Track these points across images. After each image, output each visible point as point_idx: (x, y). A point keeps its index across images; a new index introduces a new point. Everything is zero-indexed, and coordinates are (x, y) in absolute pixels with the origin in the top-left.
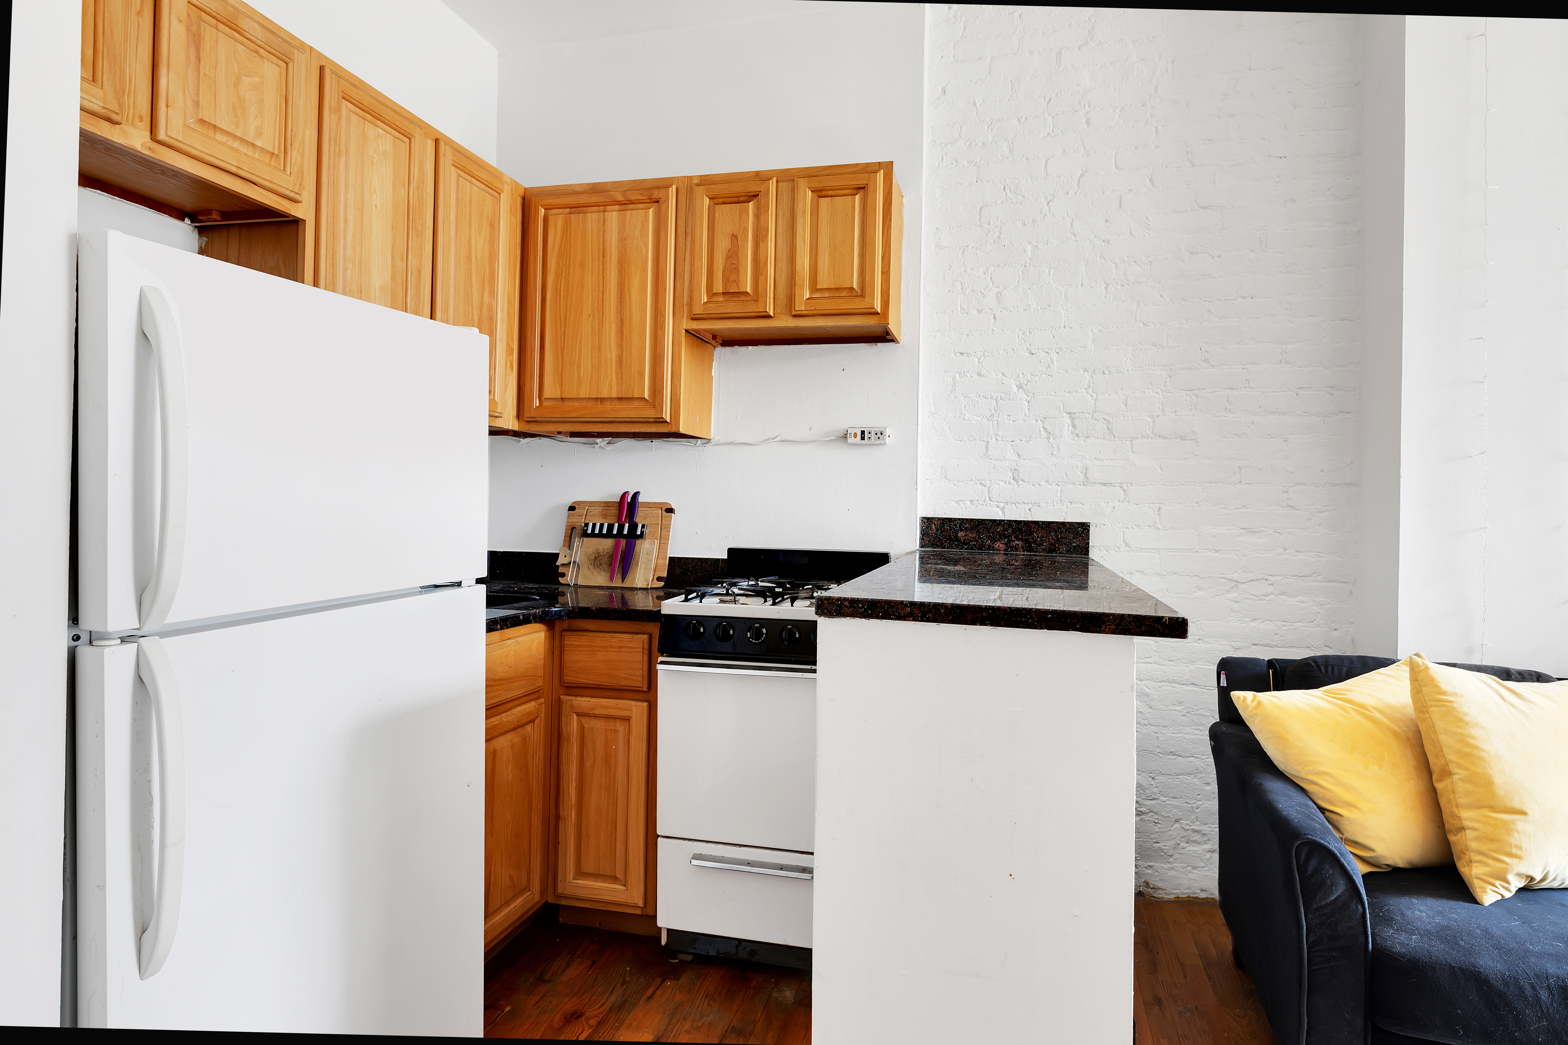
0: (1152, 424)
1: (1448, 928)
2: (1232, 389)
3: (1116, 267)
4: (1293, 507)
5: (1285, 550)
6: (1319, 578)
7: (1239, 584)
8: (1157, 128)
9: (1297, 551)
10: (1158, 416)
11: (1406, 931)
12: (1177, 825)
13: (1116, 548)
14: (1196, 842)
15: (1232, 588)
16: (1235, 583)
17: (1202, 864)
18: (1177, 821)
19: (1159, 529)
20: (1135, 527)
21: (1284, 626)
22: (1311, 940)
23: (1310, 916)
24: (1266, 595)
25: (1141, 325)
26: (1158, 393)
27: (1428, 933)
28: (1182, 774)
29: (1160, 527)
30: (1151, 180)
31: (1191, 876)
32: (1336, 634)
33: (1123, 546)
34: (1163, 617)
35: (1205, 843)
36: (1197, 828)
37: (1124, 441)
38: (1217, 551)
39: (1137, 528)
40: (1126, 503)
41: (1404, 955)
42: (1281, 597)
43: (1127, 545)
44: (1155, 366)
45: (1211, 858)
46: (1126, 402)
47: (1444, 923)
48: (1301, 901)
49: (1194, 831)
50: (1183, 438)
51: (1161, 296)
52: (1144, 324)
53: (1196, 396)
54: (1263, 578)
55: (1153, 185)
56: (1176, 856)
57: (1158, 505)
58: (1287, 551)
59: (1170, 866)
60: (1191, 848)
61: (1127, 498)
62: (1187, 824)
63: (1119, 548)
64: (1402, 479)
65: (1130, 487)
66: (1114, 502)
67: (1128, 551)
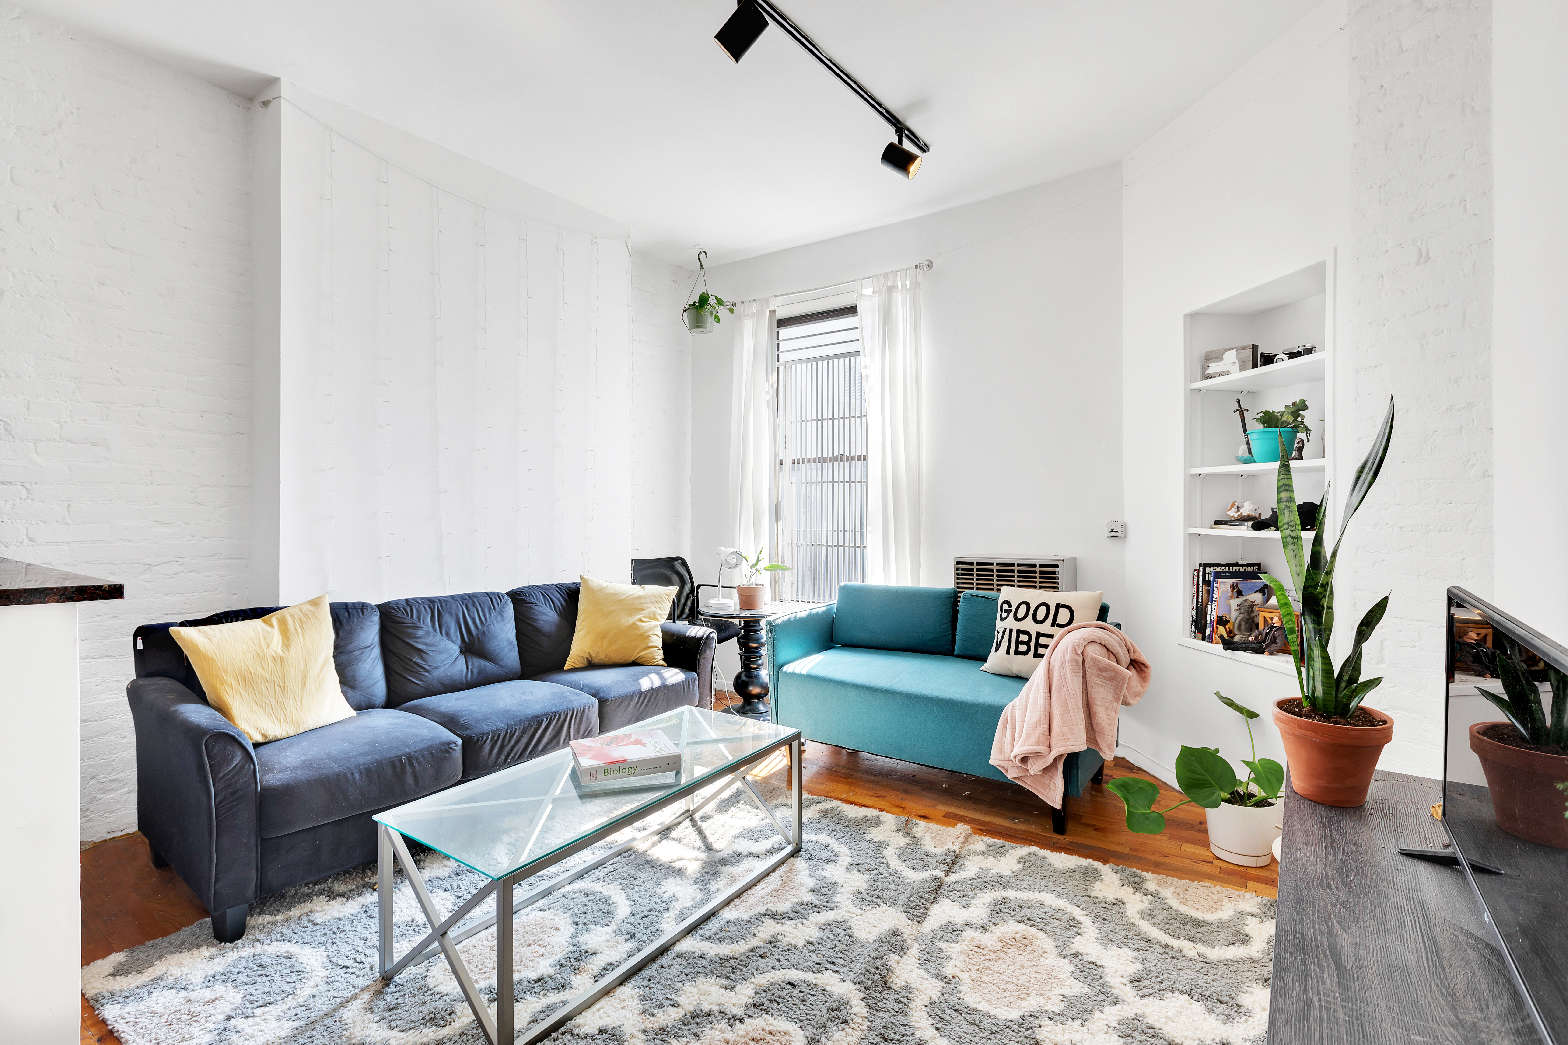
0: (59, 429)
1: (307, 760)
2: (143, 406)
3: (14, 276)
4: (200, 504)
5: (193, 537)
6: (221, 557)
7: (152, 567)
8: (61, 161)
9: (204, 538)
10: (66, 422)
11: (282, 772)
12: (93, 782)
13: (18, 544)
14: (113, 790)
15: (145, 571)
16: (147, 567)
17: (119, 806)
18: (92, 778)
19: (68, 524)
20: (41, 523)
21: (193, 596)
22: (218, 800)
23: (217, 785)
24: (177, 574)
25: (45, 337)
26: (65, 402)
27: (296, 768)
28: (98, 736)
29: (70, 522)
30: (55, 206)
31: (108, 820)
32: (235, 597)
33: (26, 541)
34: (103, 586)
35: (122, 787)
36: (113, 778)
37: (26, 443)
38: (130, 541)
39: (42, 524)
40: (30, 501)
41: (279, 786)
42: (190, 574)
43: (31, 540)
44: (61, 376)
45: (128, 798)
46: (28, 406)
47: (305, 758)
48: (210, 776)
49: (111, 781)
50: (94, 444)
51: (68, 314)
52: (49, 336)
53: (107, 408)
54: (174, 561)
55: (58, 211)
56: (92, 809)
57: (67, 502)
58: (194, 538)
59: (86, 819)
60: (108, 797)
61: (30, 496)
62: (104, 777)
63: (21, 543)
64: (281, 484)
65: (34, 485)
66: (14, 500)
67: (33, 546)
